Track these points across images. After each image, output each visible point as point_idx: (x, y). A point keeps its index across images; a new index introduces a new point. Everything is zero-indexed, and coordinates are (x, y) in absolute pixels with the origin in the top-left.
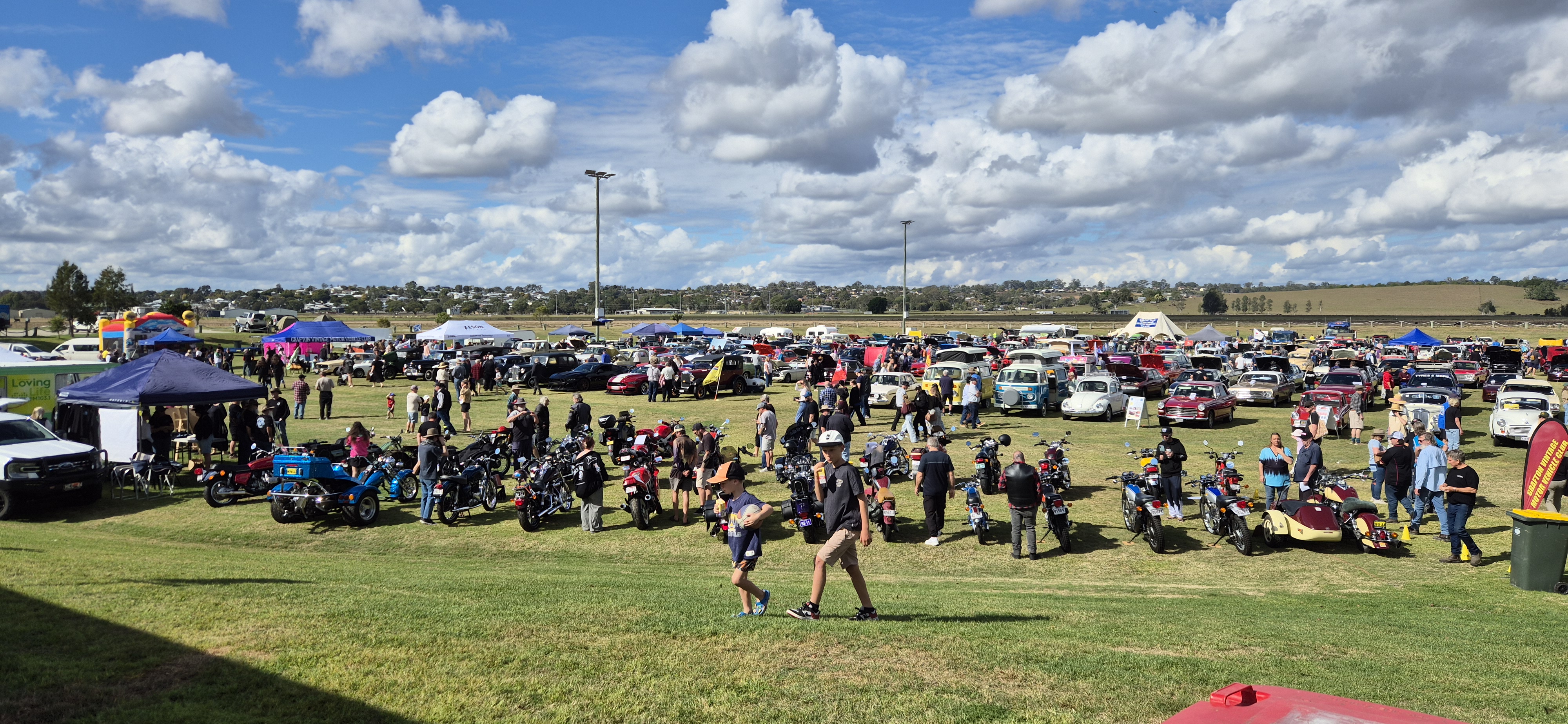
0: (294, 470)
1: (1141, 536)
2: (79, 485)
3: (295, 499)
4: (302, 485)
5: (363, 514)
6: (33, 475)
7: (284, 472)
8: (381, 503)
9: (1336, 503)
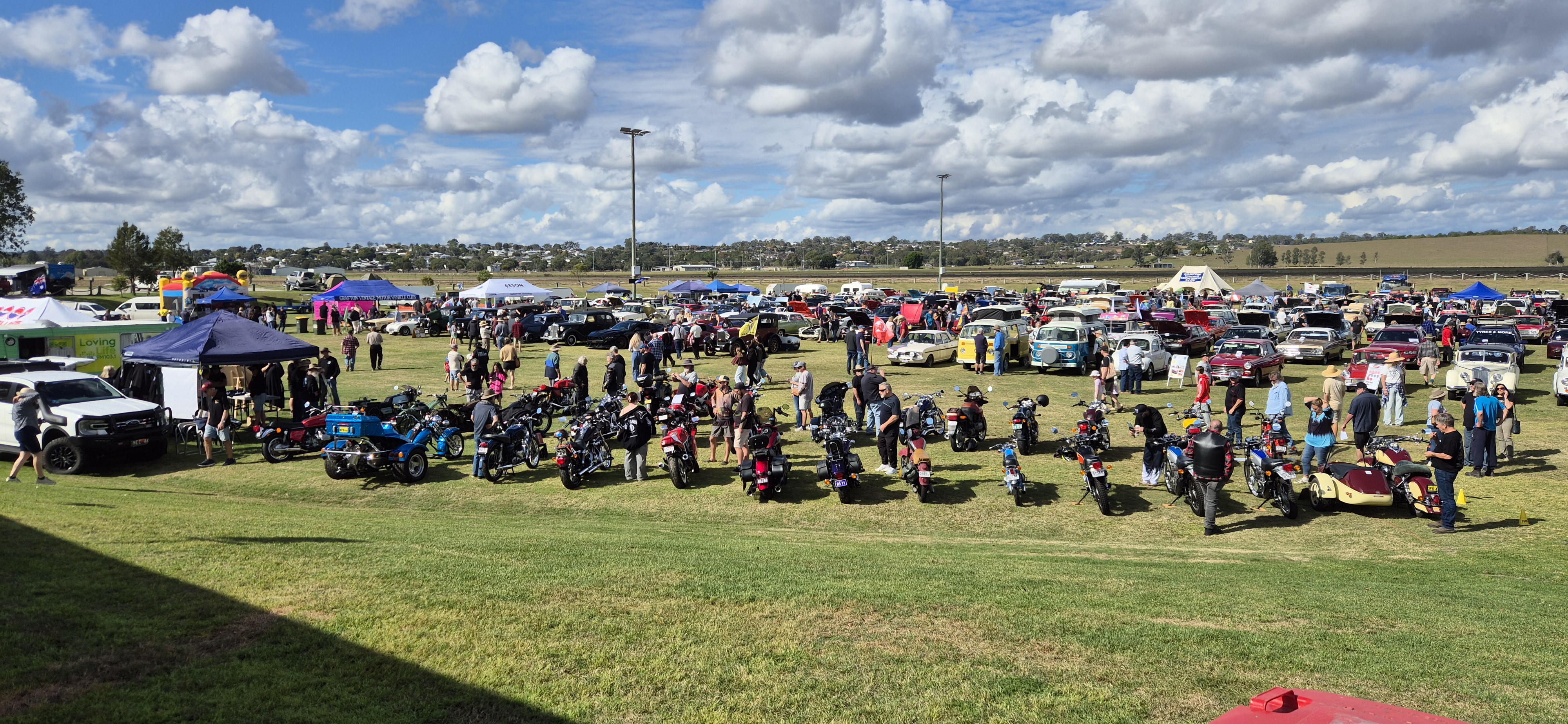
0: (346, 428)
1: (1183, 498)
2: (146, 441)
3: (348, 456)
4: (354, 443)
5: (412, 470)
6: (102, 432)
7: (336, 430)
8: (429, 460)
9: (1388, 466)
